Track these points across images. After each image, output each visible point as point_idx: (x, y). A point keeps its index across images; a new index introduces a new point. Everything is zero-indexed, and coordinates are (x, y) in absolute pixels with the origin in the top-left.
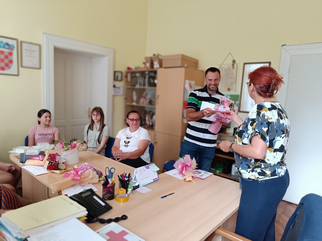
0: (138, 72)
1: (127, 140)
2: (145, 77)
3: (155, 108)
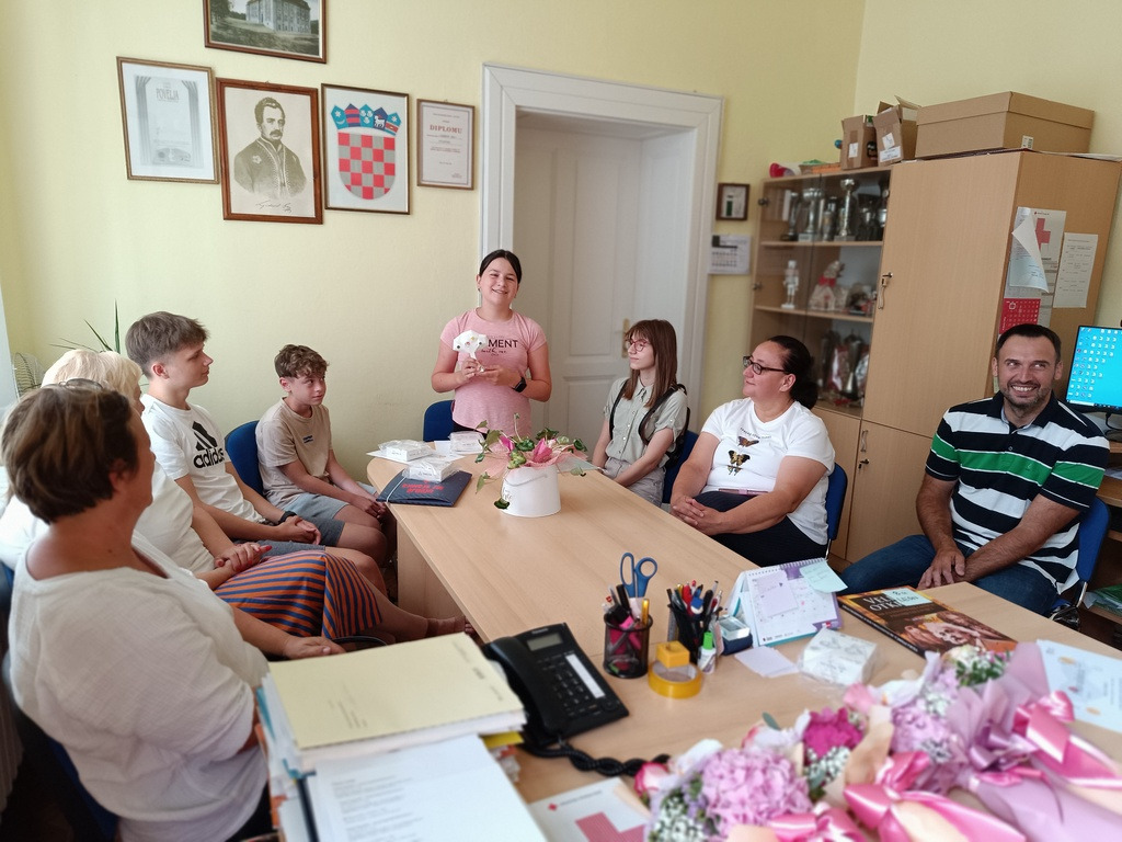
0: (812, 183)
1: (741, 451)
2: (840, 204)
3: (870, 326)
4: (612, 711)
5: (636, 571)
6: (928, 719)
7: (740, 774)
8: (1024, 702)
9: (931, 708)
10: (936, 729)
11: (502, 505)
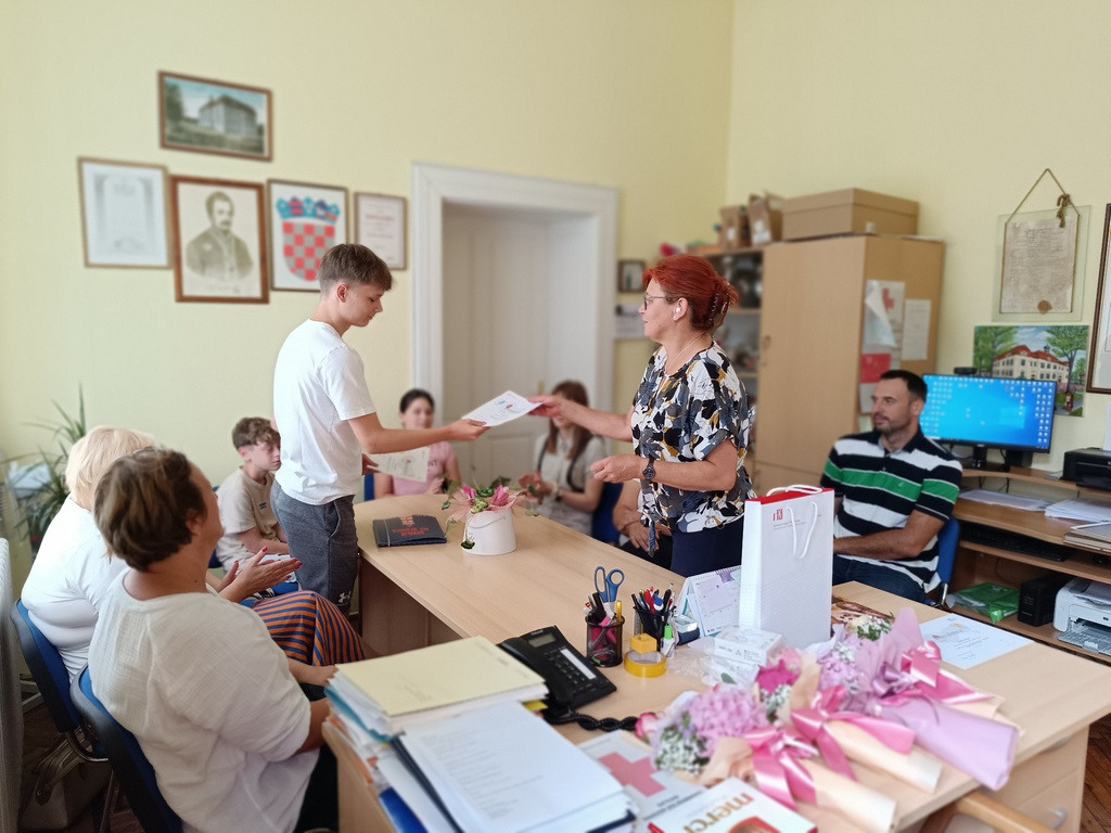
3: (754, 382)
4: (605, 689)
5: (608, 580)
6: (842, 665)
7: (719, 705)
8: (907, 651)
9: (843, 657)
10: (849, 671)
11: (468, 545)
